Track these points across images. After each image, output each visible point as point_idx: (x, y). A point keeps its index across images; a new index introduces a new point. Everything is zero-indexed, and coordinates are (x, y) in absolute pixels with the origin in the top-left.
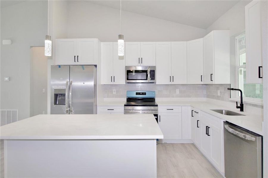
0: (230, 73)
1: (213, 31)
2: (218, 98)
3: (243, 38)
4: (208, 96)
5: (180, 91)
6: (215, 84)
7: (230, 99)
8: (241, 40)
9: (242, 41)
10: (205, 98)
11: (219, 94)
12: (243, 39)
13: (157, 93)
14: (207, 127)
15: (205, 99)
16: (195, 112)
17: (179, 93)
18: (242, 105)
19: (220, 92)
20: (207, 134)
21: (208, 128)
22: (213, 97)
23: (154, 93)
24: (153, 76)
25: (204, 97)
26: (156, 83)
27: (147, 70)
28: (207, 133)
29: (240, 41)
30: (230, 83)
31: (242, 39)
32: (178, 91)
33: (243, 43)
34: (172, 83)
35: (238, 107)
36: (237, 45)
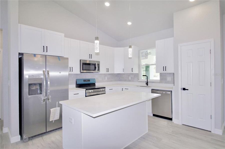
2: (129, 81)
3: (144, 52)
7: (139, 81)
11: (130, 79)
18: (147, 83)
29: (142, 53)
30: (138, 73)
33: (143, 54)
34: (108, 73)
35: (146, 84)
36: (141, 55)
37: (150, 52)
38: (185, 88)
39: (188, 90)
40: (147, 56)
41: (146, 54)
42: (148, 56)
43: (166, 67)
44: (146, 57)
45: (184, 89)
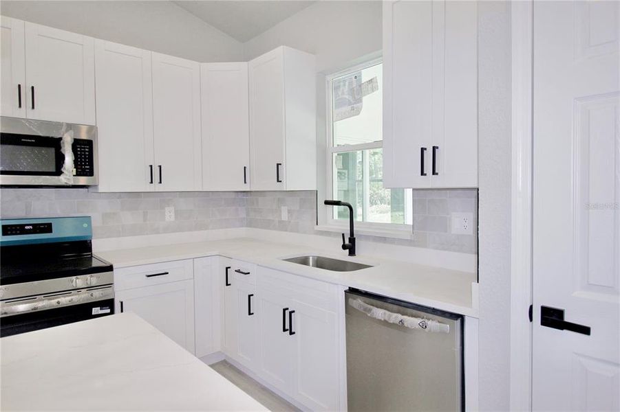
0: (317, 164)
1: (282, 47)
2: (283, 226)
3: (344, 81)
4: (250, 224)
5: (176, 212)
6: (286, 191)
7: (316, 228)
8: (339, 86)
9: (341, 89)
10: (244, 228)
11: (285, 216)
12: (344, 85)
13: (96, 222)
14: (284, 310)
15: (243, 231)
16: (238, 271)
17: (173, 219)
18: (352, 240)
19: (289, 212)
20: (285, 330)
21: (291, 313)
22: (267, 225)
23: (85, 225)
24: (85, 164)
25: (242, 226)
26: (96, 186)
27: (61, 139)
28: (287, 327)
29: (337, 88)
30: (315, 189)
31: (342, 84)
32: (169, 215)
33: (343, 94)
34: (156, 187)
35: (344, 247)
36: (331, 97)
37: (371, 81)
38: (560, 313)
39: (585, 330)
40: (360, 101)
41: (352, 90)
42: (364, 99)
43: (434, 148)
44: (353, 109)
45: (553, 318)
